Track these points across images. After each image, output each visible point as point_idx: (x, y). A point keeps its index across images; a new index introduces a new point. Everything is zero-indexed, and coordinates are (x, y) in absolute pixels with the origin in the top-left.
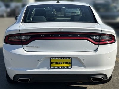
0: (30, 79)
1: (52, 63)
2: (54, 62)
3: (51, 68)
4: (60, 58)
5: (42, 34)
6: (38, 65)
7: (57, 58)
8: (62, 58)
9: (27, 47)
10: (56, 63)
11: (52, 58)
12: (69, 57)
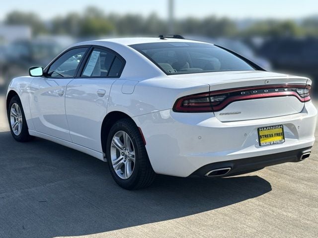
0: (230, 168)
1: (261, 136)
2: (263, 136)
3: (260, 145)
4: (270, 127)
5: (242, 91)
6: (243, 145)
7: (266, 128)
8: (272, 127)
9: (220, 114)
10: (265, 136)
11: (261, 128)
12: (281, 125)
